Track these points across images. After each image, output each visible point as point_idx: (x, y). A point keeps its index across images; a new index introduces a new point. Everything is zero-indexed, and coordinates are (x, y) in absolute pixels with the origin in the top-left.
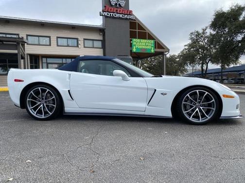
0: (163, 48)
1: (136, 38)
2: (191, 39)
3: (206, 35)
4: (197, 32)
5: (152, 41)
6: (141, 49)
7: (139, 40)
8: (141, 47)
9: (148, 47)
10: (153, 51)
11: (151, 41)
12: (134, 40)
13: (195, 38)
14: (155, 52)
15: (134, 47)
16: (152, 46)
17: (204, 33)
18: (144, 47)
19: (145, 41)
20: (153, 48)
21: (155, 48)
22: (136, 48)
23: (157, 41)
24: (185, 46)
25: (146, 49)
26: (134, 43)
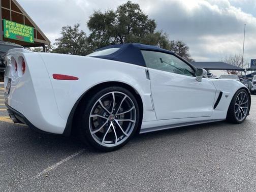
0: (44, 39)
1: (9, 19)
2: (63, 33)
3: (78, 33)
4: (70, 28)
5: (31, 29)
6: (17, 36)
7: (13, 24)
8: (16, 33)
9: (26, 35)
10: (31, 41)
11: (29, 27)
12: (7, 22)
13: (67, 33)
14: (35, 42)
15: (7, 31)
16: (30, 35)
17: (75, 30)
18: (20, 34)
19: (22, 26)
20: (31, 37)
21: (35, 37)
22: (9, 33)
23: (36, 29)
24: (56, 40)
25: (23, 37)
26: (7, 26)
